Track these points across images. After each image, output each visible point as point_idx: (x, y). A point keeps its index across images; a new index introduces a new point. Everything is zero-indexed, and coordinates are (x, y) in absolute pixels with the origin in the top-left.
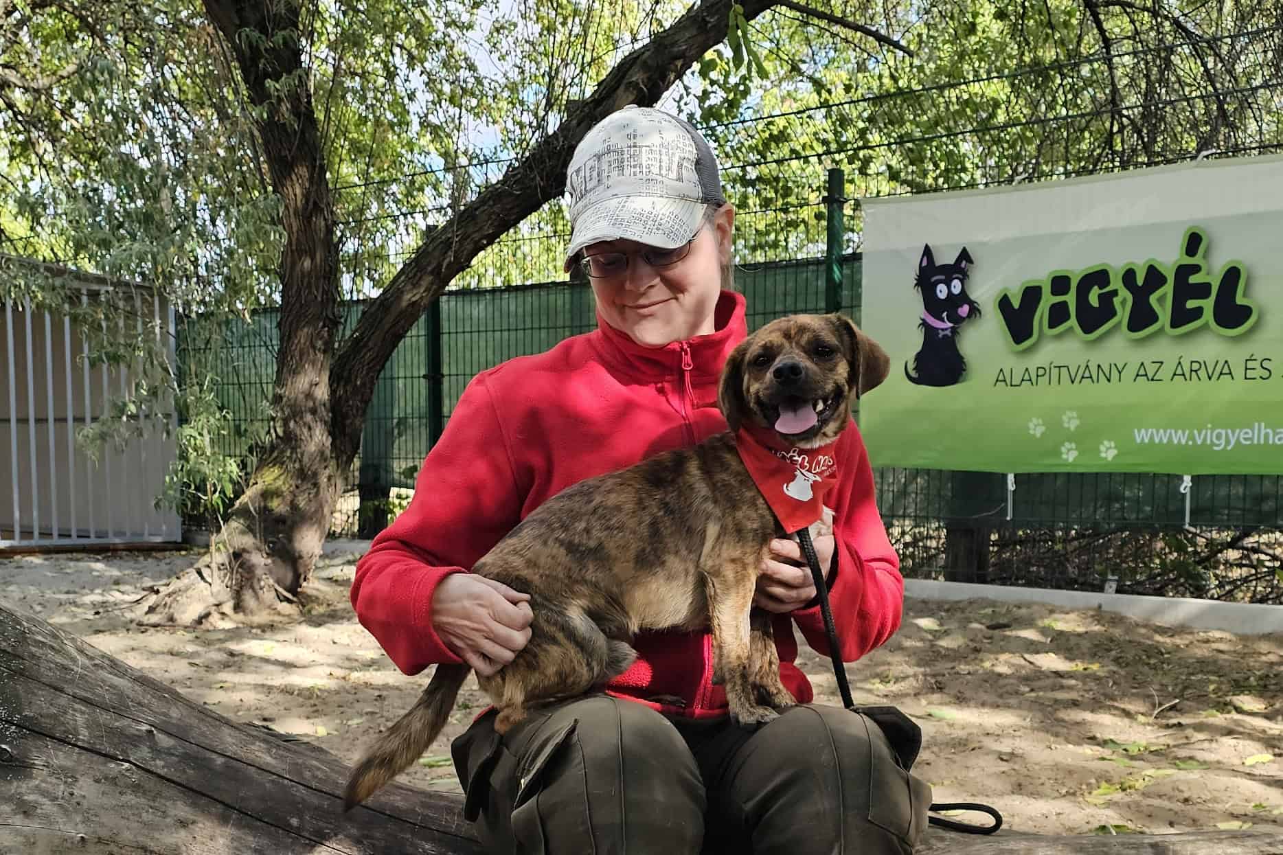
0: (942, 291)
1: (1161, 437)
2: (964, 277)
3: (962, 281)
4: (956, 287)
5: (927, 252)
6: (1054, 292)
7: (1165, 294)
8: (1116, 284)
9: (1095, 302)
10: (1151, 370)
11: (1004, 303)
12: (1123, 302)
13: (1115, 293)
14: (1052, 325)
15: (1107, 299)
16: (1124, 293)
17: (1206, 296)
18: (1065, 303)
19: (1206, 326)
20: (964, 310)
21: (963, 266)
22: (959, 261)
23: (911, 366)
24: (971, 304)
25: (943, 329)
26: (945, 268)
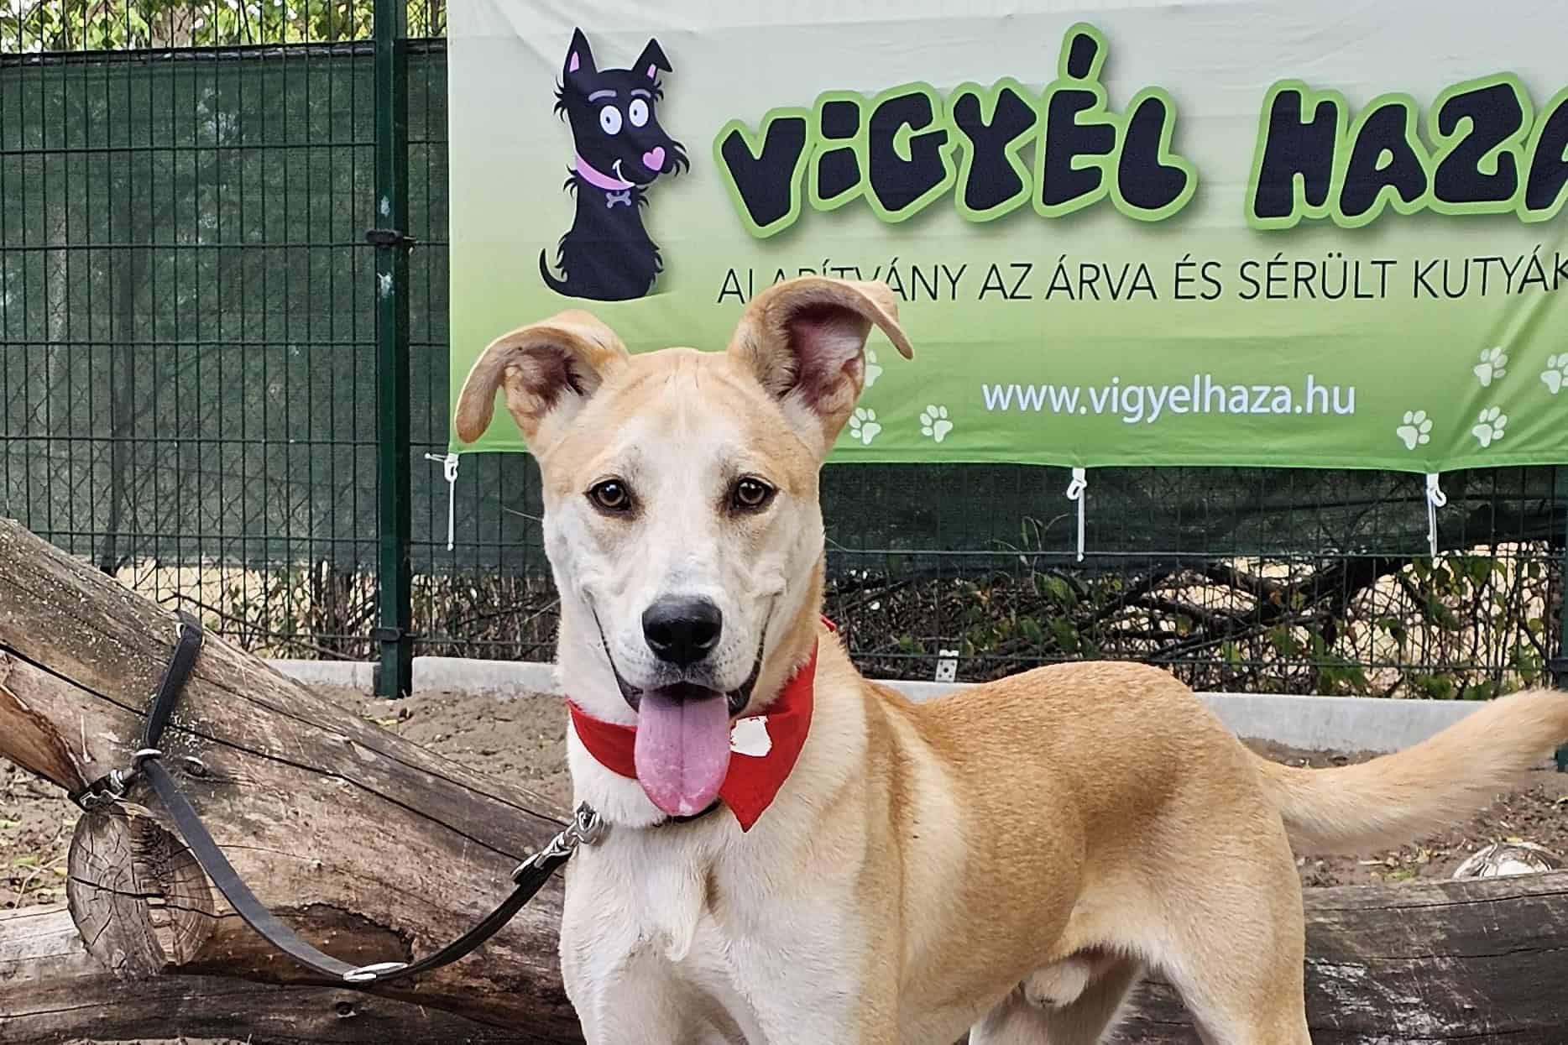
0: (610, 121)
1: (1030, 399)
2: (654, 95)
3: (650, 103)
4: (639, 113)
5: (579, 43)
6: (829, 132)
7: (1032, 144)
8: (943, 119)
9: (903, 151)
10: (1010, 278)
11: (733, 148)
12: (957, 155)
13: (941, 137)
14: (824, 195)
15: (927, 147)
16: (958, 139)
17: (1106, 148)
18: (848, 153)
19: (1106, 201)
20: (655, 158)
21: (651, 73)
22: (642, 64)
23: (553, 260)
24: (669, 146)
25: (614, 193)
26: (615, 78)
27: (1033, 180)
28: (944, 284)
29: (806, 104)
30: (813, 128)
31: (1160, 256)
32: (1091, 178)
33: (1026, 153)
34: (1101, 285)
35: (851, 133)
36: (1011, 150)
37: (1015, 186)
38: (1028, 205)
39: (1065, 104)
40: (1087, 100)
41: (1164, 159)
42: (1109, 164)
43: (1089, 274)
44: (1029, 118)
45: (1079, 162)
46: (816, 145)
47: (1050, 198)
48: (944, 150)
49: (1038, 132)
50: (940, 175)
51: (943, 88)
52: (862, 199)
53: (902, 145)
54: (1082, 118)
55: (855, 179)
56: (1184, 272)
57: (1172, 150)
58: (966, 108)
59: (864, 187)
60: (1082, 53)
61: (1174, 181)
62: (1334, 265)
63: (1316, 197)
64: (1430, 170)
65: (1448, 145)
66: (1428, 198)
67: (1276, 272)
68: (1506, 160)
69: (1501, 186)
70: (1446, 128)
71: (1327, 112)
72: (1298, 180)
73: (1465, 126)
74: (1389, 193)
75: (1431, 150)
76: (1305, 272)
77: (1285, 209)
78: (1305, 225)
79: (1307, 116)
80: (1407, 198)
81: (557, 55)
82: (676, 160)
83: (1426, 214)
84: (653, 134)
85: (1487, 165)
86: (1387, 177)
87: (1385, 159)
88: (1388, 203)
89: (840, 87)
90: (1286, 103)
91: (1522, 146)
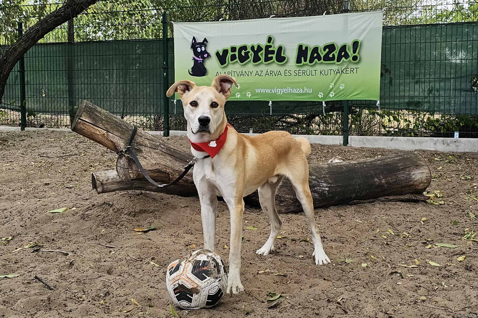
0: (199, 50)
1: (263, 91)
2: (205, 46)
3: (205, 47)
4: (203, 49)
5: (194, 38)
6: (232, 51)
7: (263, 53)
8: (249, 49)
9: (243, 54)
10: (260, 73)
11: (218, 54)
12: (251, 55)
13: (249, 52)
14: (232, 60)
15: (247, 54)
16: (251, 52)
17: (274, 54)
18: (235, 54)
19: (274, 61)
20: (206, 55)
21: (205, 43)
22: (204, 41)
23: (190, 71)
24: (208, 54)
25: (200, 61)
26: (199, 43)
27: (263, 58)
28: (250, 74)
29: (228, 47)
30: (230, 51)
31: (282, 69)
32: (272, 58)
33: (262, 54)
34: (273, 74)
35: (235, 51)
36: (259, 54)
37: (260, 59)
38: (262, 62)
39: (267, 47)
40: (271, 46)
41: (282, 55)
42: (274, 56)
43: (271, 72)
44: (262, 49)
45: (270, 56)
46: (230, 53)
47: (265, 61)
48: (249, 54)
49: (263, 51)
50: (249, 58)
51: (249, 44)
52: (237, 62)
53: (243, 53)
54: (270, 49)
55: (236, 58)
56: (286, 72)
57: (284, 54)
58: (253, 48)
59: (237, 59)
60: (270, 39)
61: (284, 58)
62: (308, 71)
63: (305, 60)
64: (322, 56)
65: (325, 53)
66: (322, 61)
67: (300, 72)
68: (333, 55)
69: (333, 59)
70: (324, 50)
71: (307, 48)
72: (303, 58)
73: (327, 50)
74: (316, 60)
75: (322, 54)
76: (304, 72)
77: (301, 63)
78: (304, 65)
79: (304, 49)
80: (319, 60)
81: (191, 40)
82: (209, 55)
83: (322, 63)
84: (205, 52)
85: (331, 56)
86: (316, 58)
87: (315, 55)
88: (316, 62)
89: (234, 45)
90: (300, 47)
91: (336, 53)
